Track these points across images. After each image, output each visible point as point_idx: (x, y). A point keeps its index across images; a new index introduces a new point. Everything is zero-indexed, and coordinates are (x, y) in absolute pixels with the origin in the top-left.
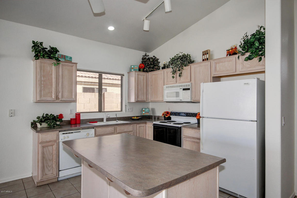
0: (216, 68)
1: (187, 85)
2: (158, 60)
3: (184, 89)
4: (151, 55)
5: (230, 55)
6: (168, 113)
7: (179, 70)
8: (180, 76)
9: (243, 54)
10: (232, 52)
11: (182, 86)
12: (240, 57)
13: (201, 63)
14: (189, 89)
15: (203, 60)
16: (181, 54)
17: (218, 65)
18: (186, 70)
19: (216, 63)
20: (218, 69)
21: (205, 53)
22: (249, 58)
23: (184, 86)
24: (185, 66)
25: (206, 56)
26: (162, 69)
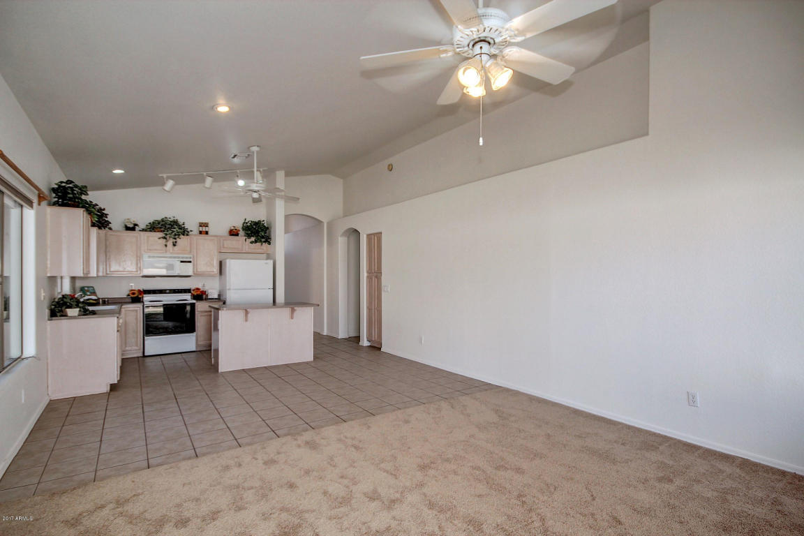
0: (223, 244)
1: (187, 258)
3: (182, 262)
5: (231, 235)
6: (139, 290)
7: (175, 239)
8: (174, 245)
9: (248, 238)
10: (233, 233)
11: (179, 257)
12: (247, 240)
14: (190, 262)
15: (201, 233)
16: (172, 219)
17: (225, 242)
18: (182, 241)
19: (221, 240)
21: (202, 225)
22: (256, 242)
23: (182, 258)
24: (184, 235)
25: (204, 230)
26: (128, 228)
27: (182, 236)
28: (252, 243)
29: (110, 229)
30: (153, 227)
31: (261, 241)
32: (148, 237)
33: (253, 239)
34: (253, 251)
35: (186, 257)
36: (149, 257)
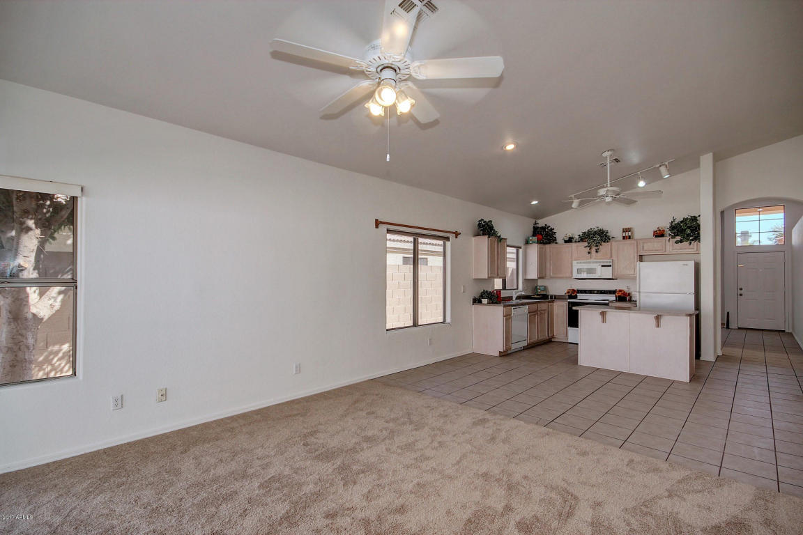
0: (643, 247)
2: (552, 229)
3: (602, 266)
4: (541, 223)
5: (656, 236)
6: (574, 290)
7: (597, 246)
8: (597, 252)
9: (673, 237)
10: (659, 234)
11: (600, 262)
12: (671, 240)
13: (620, 241)
14: (610, 266)
15: (624, 238)
16: (596, 229)
17: (645, 245)
18: (605, 247)
19: (643, 243)
20: (646, 248)
21: (625, 230)
22: (681, 241)
23: (603, 262)
24: (604, 242)
25: (628, 234)
26: (566, 242)
27: (603, 243)
28: (677, 242)
29: (556, 243)
30: (582, 239)
31: (688, 240)
32: (577, 246)
33: (678, 238)
34: (679, 252)
35: (607, 262)
36: (578, 263)
